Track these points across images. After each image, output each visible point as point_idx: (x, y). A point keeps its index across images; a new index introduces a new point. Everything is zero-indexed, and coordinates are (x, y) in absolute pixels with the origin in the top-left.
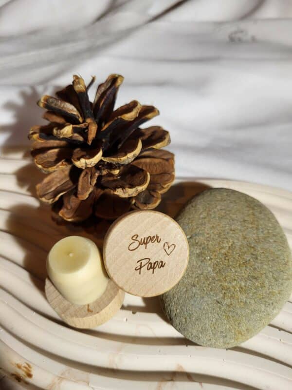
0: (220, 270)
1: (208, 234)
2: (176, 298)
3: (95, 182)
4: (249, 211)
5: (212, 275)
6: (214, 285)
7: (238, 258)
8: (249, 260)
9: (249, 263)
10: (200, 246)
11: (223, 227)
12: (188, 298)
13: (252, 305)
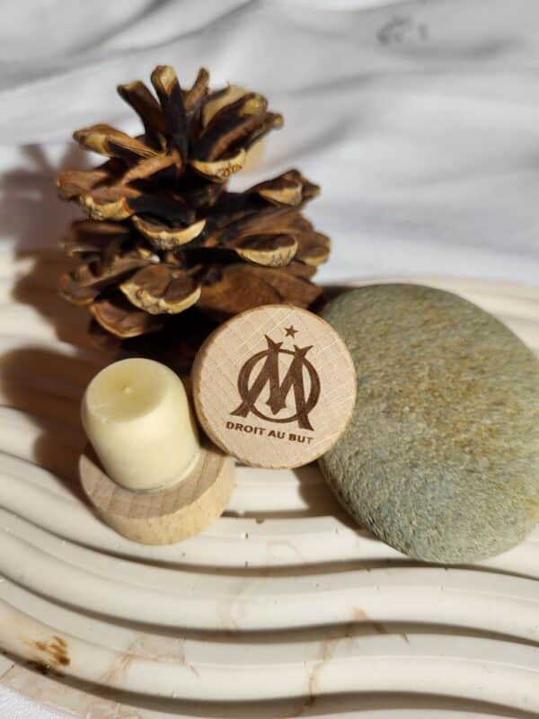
0: (438, 418)
4: (421, 304)
5: (431, 432)
7: (455, 386)
9: (476, 385)
10: (380, 395)
11: (397, 348)
12: (418, 492)
13: (521, 448)
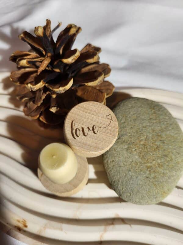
0: (143, 156)
2: (121, 182)
4: (151, 111)
5: (139, 160)
6: (142, 167)
7: (153, 145)
9: (160, 147)
10: (127, 142)
11: (137, 126)
12: (128, 180)
13: (168, 174)
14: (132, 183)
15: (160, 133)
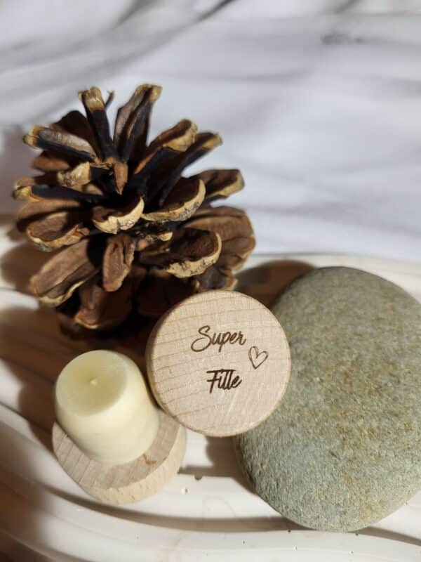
1: (317, 339)
2: (262, 446)
3: (131, 258)
5: (323, 407)
6: (326, 424)
7: (367, 381)
8: (386, 384)
9: (385, 390)
11: (342, 328)
12: (282, 446)
13: (390, 461)
14: (289, 457)
15: (394, 356)
